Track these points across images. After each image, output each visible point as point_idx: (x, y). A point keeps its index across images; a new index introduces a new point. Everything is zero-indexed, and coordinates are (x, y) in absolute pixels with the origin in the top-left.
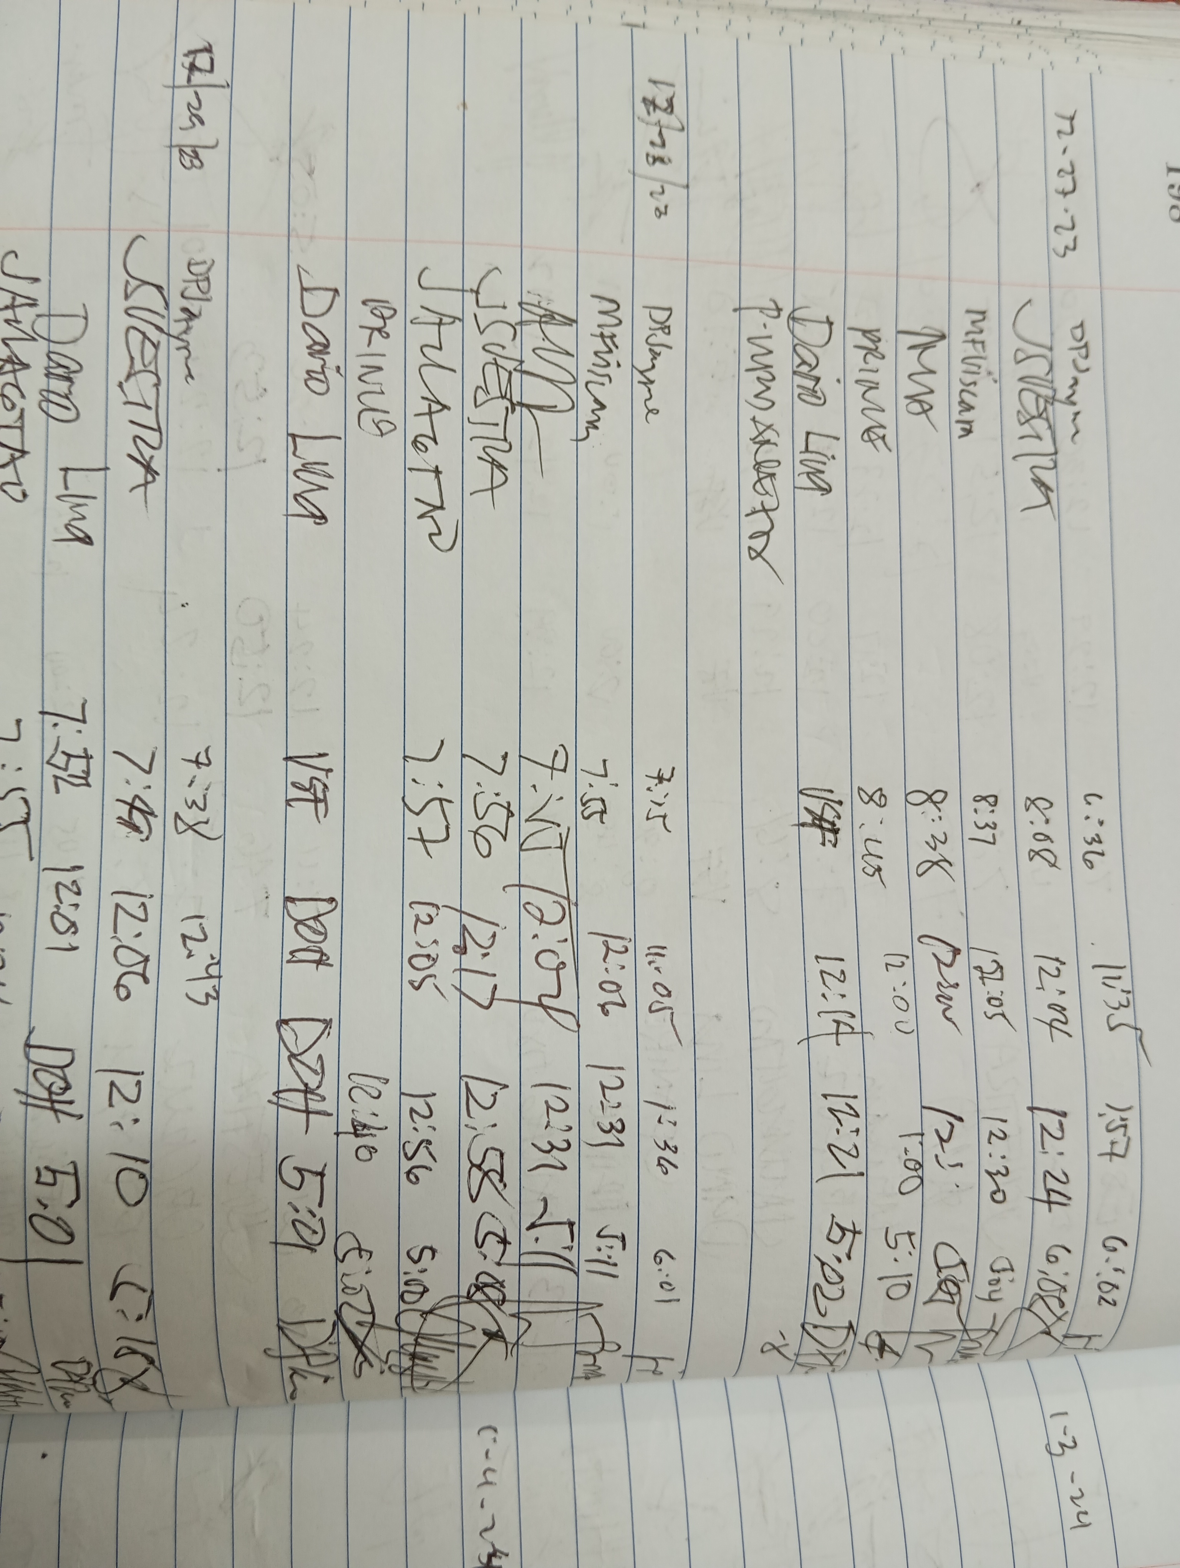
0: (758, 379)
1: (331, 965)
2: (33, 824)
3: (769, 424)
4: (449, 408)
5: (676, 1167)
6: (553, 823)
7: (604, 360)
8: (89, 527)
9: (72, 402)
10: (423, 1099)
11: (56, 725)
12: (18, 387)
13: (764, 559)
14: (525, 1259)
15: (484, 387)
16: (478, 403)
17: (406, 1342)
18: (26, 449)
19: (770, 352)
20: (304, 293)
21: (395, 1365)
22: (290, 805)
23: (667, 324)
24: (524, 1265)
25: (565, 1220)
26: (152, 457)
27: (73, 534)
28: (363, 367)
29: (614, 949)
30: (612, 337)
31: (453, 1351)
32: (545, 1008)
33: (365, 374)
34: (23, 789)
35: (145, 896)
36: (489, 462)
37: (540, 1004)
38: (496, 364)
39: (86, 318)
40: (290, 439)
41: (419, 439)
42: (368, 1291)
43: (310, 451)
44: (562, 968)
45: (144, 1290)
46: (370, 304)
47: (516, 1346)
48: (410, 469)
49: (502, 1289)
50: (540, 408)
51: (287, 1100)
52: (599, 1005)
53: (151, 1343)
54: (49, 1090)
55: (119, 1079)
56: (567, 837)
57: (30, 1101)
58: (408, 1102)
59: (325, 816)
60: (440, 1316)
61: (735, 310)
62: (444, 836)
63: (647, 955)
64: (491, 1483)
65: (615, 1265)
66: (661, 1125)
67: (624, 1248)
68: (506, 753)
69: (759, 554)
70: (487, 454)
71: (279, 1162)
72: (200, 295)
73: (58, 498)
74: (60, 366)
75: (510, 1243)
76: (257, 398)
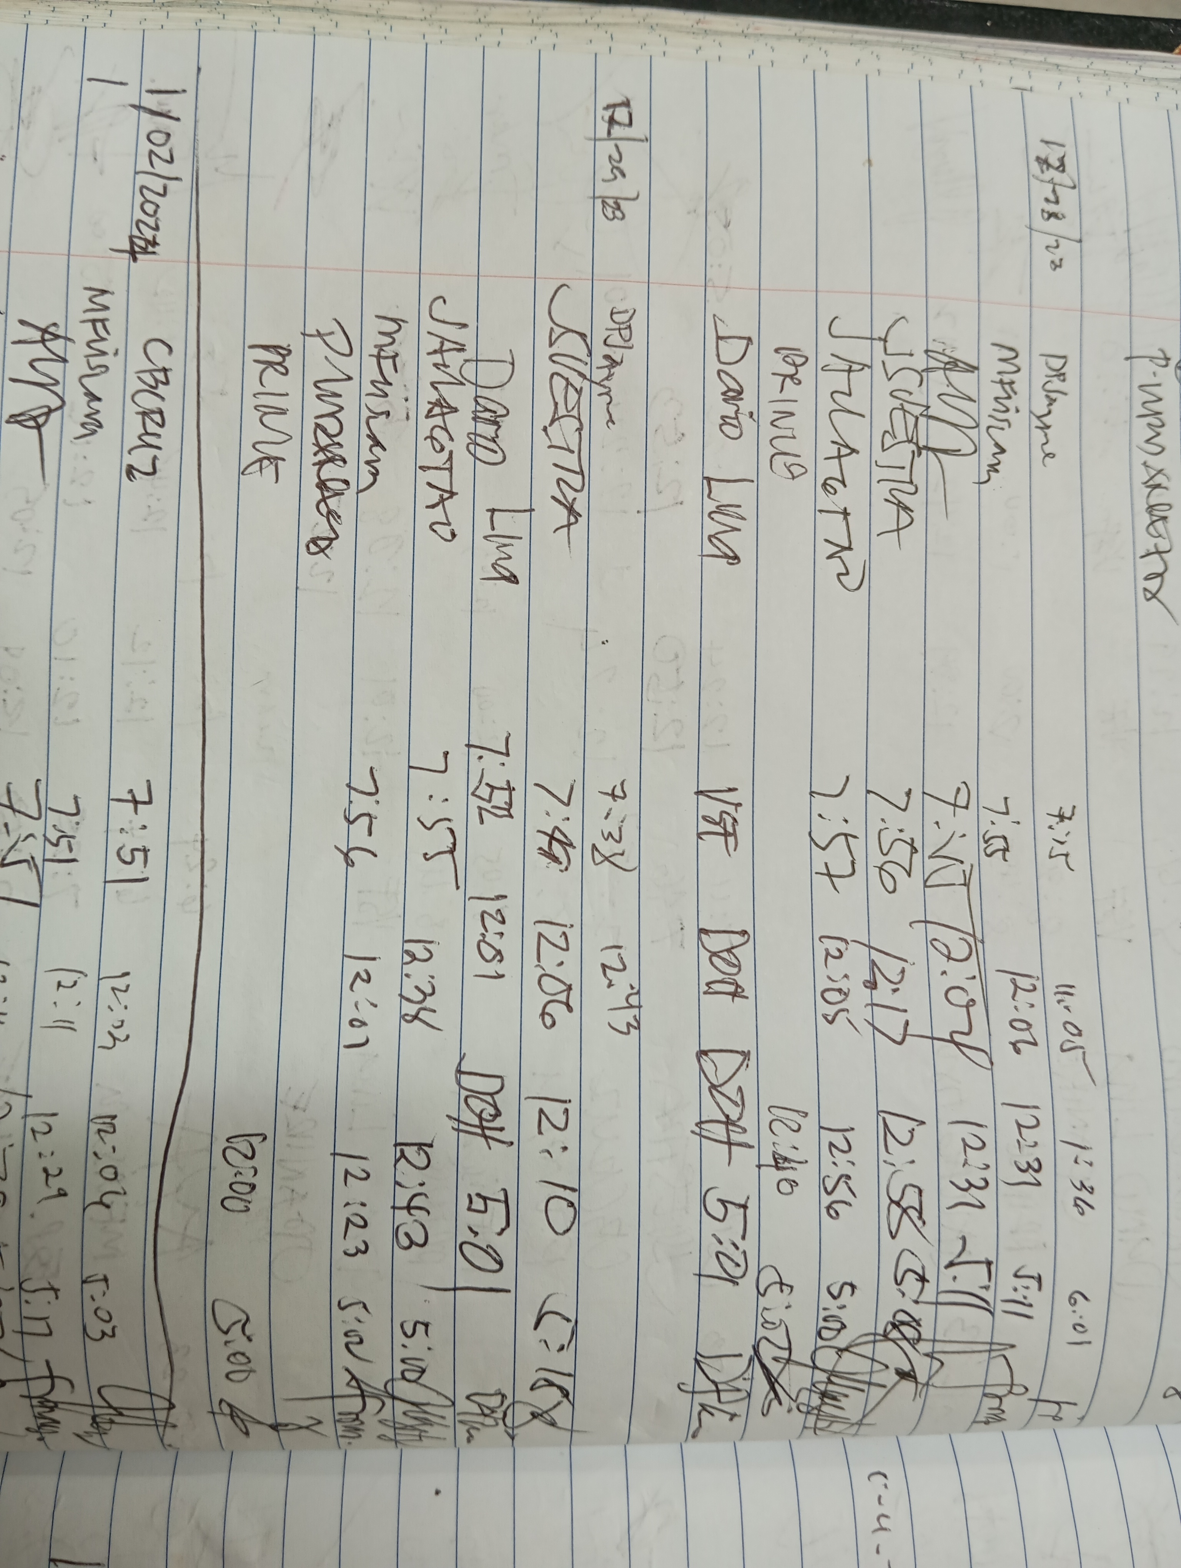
0: (1149, 425)
1: (747, 998)
2: (459, 853)
3: (1159, 468)
4: (858, 452)
5: (1092, 1207)
6: (956, 860)
7: (1004, 406)
8: (517, 566)
9: (498, 445)
10: (840, 1134)
11: (481, 757)
12: (446, 430)
13: (1159, 601)
14: (943, 1298)
15: (891, 432)
16: (885, 447)
17: (819, 1380)
18: (454, 490)
19: (1160, 399)
20: (720, 341)
21: (804, 1404)
22: (701, 838)
23: (1062, 371)
24: (941, 1304)
25: (983, 1259)
26: (575, 499)
27: (500, 573)
28: (775, 412)
29: (1022, 987)
30: (1012, 383)
31: (863, 1391)
32: (957, 1044)
33: (778, 419)
34: (449, 820)
35: (566, 926)
36: (895, 504)
37: (952, 1041)
38: (902, 409)
39: (513, 364)
40: (705, 481)
41: (829, 482)
42: (786, 1327)
43: (724, 494)
44: (972, 1006)
45: (568, 1320)
46: (782, 352)
47: (926, 1387)
48: (821, 511)
49: (918, 1327)
50: (945, 452)
51: (709, 1131)
52: (1011, 1043)
53: (569, 1375)
54: (480, 1117)
55: (547, 1106)
56: (971, 874)
57: (462, 1127)
58: (827, 1137)
59: (735, 850)
60: (855, 1354)
61: (1127, 359)
62: (850, 871)
63: (1056, 993)
64: (885, 1529)
65: (1031, 1305)
66: (1077, 1165)
67: (1040, 1289)
68: (910, 790)
69: (1154, 596)
70: (893, 496)
71: (703, 1194)
72: (622, 343)
73: (485, 537)
74: (487, 410)
75: (928, 1281)
76: (676, 443)
